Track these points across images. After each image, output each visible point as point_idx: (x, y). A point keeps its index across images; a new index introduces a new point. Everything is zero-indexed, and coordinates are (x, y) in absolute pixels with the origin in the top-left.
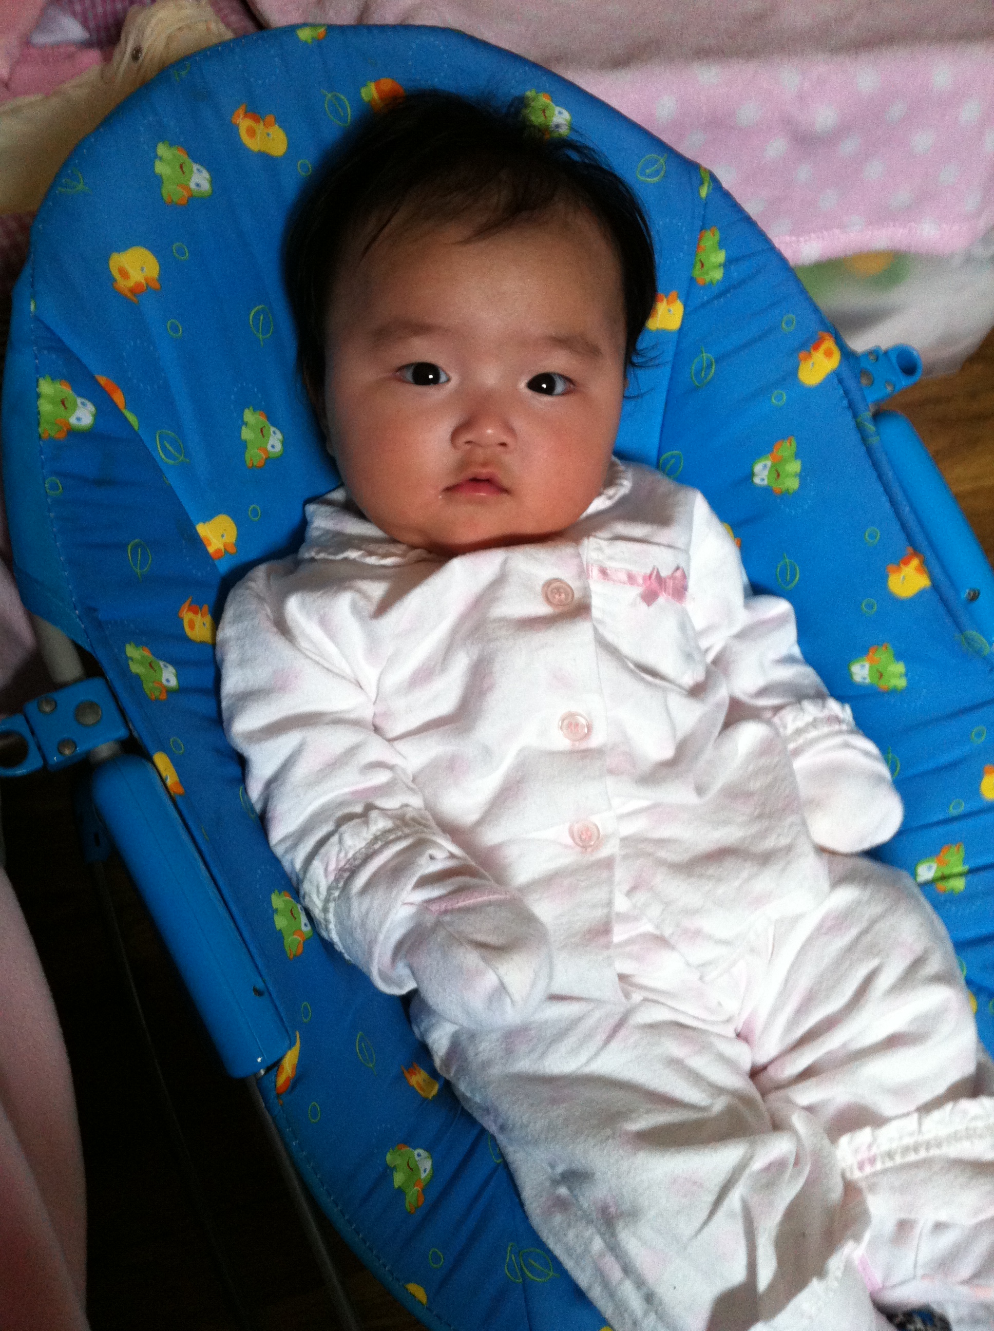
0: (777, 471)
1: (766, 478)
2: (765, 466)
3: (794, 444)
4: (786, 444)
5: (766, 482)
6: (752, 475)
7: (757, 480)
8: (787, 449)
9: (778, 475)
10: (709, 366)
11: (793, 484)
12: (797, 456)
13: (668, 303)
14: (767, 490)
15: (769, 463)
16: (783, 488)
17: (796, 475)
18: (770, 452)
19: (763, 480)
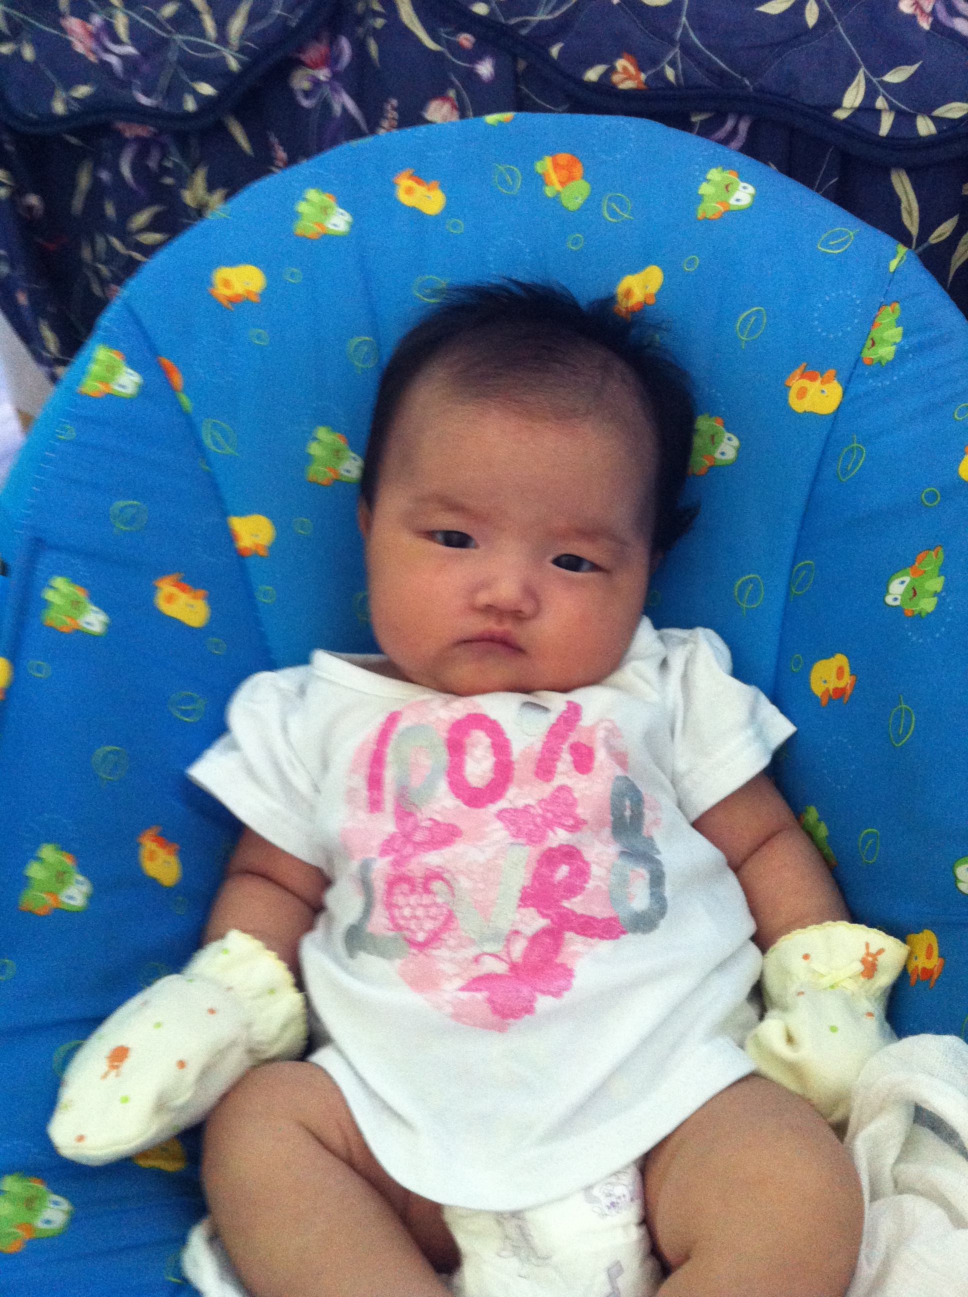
0: (913, 589)
1: (899, 597)
2: (903, 582)
3: (941, 554)
4: (931, 555)
5: (899, 603)
6: (886, 591)
7: (889, 600)
8: (932, 561)
9: (915, 594)
10: (858, 457)
11: (928, 605)
12: (941, 571)
13: (823, 383)
14: (899, 609)
15: (907, 579)
16: (917, 609)
17: (936, 594)
18: (911, 565)
19: (896, 599)
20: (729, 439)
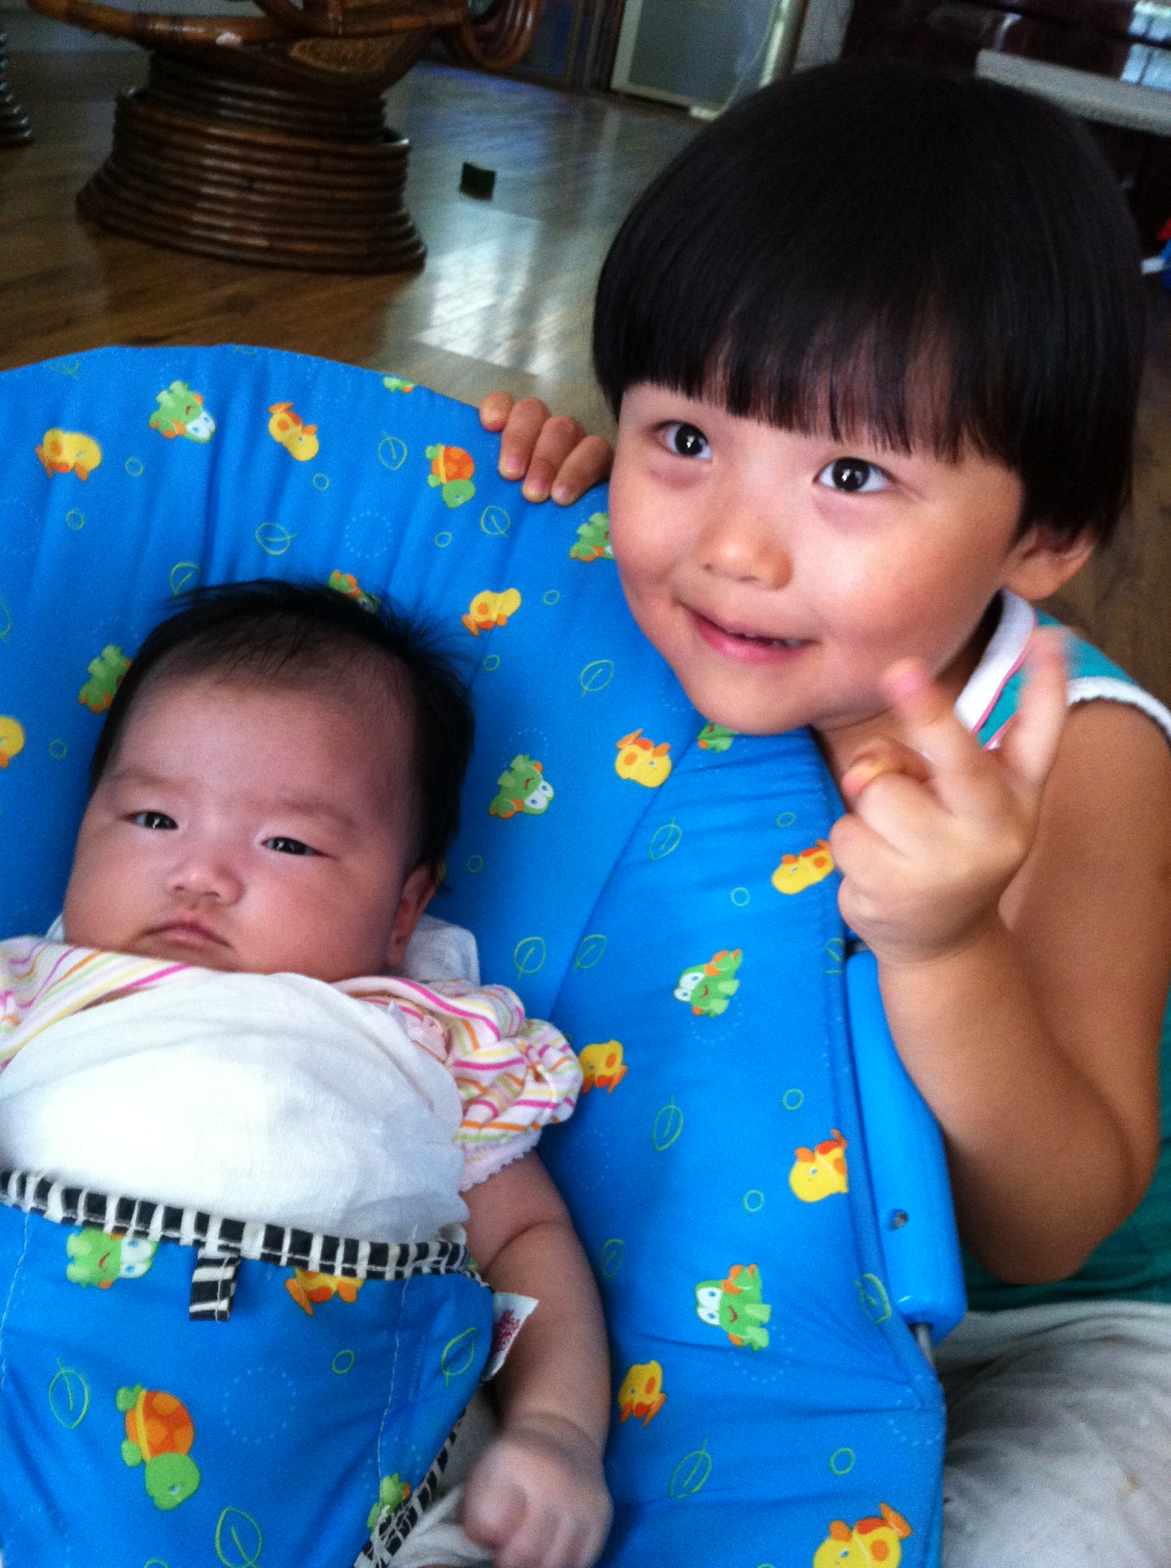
0: (705, 986)
1: (690, 993)
2: (695, 978)
3: (740, 957)
4: (732, 955)
5: (686, 999)
6: (676, 985)
7: (678, 994)
8: (729, 962)
9: (706, 993)
10: (674, 839)
11: (718, 1006)
12: (738, 975)
13: (654, 754)
14: (687, 1006)
15: (701, 976)
16: (706, 1009)
17: (728, 997)
18: (707, 961)
19: (685, 994)
20: (544, 788)
